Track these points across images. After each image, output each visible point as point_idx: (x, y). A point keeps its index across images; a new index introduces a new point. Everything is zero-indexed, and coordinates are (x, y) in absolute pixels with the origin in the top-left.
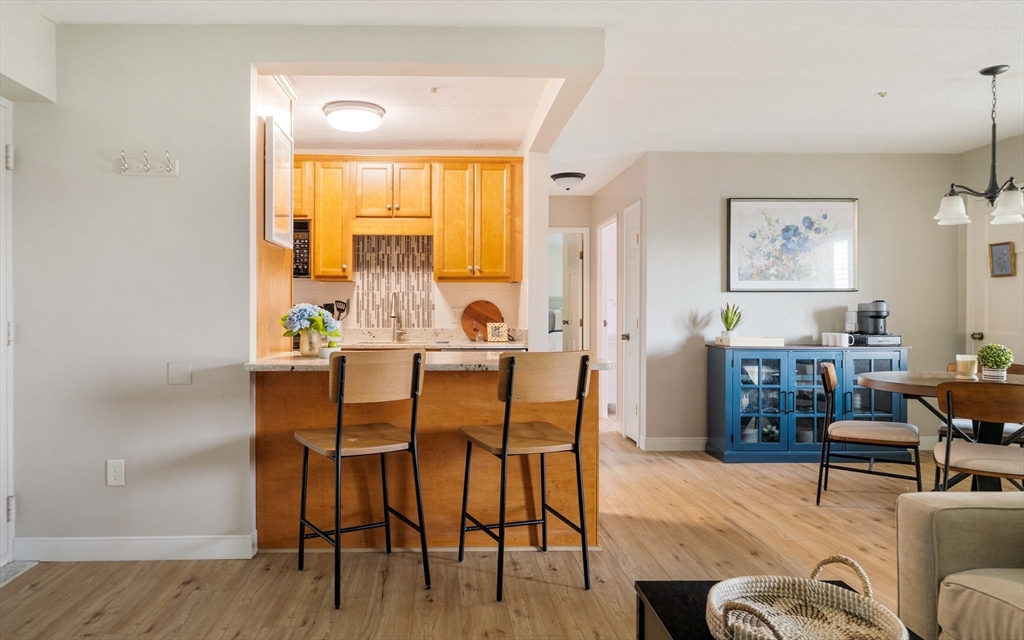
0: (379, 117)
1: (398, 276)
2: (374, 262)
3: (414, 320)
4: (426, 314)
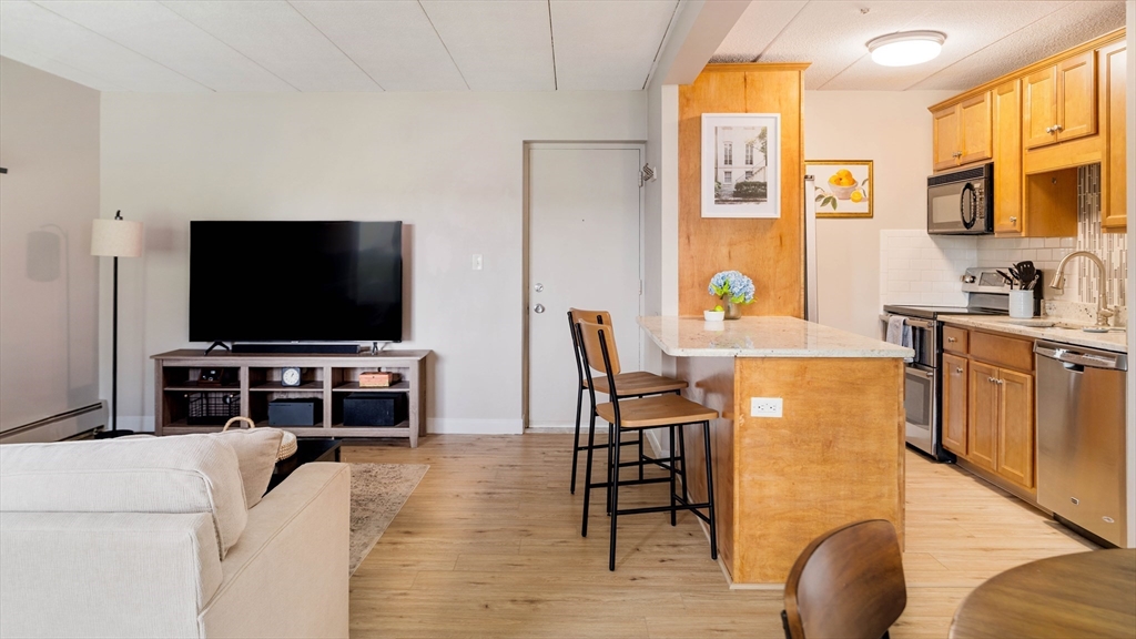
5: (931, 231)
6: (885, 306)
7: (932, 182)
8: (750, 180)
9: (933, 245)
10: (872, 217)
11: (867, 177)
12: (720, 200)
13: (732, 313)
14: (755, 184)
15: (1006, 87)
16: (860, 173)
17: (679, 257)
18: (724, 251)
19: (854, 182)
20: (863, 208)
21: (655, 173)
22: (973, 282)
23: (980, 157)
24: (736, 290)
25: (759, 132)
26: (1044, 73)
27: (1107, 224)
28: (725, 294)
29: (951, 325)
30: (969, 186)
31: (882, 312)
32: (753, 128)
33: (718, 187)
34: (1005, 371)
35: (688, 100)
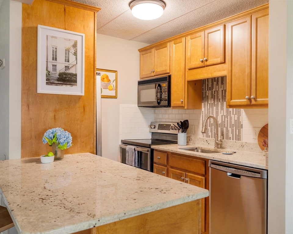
0: (162, 8)
1: (222, 105)
2: (210, 96)
3: (231, 135)
4: (237, 131)
5: (139, 105)
6: (122, 141)
7: (140, 83)
8: (67, 72)
9: (140, 112)
10: (117, 98)
11: (115, 79)
12: (49, 82)
13: (58, 156)
14: (70, 74)
15: (178, 41)
16: (112, 76)
17: (22, 119)
18: (51, 114)
19: (109, 81)
20: (113, 93)
21: (4, 63)
22: (154, 128)
23: (165, 72)
24: (61, 141)
25: (73, 43)
26: (198, 34)
27: (231, 104)
28: (54, 143)
29: (157, 150)
30: (159, 85)
31: (120, 143)
32: (70, 40)
33: (48, 74)
34: (190, 174)
35: (28, 14)
